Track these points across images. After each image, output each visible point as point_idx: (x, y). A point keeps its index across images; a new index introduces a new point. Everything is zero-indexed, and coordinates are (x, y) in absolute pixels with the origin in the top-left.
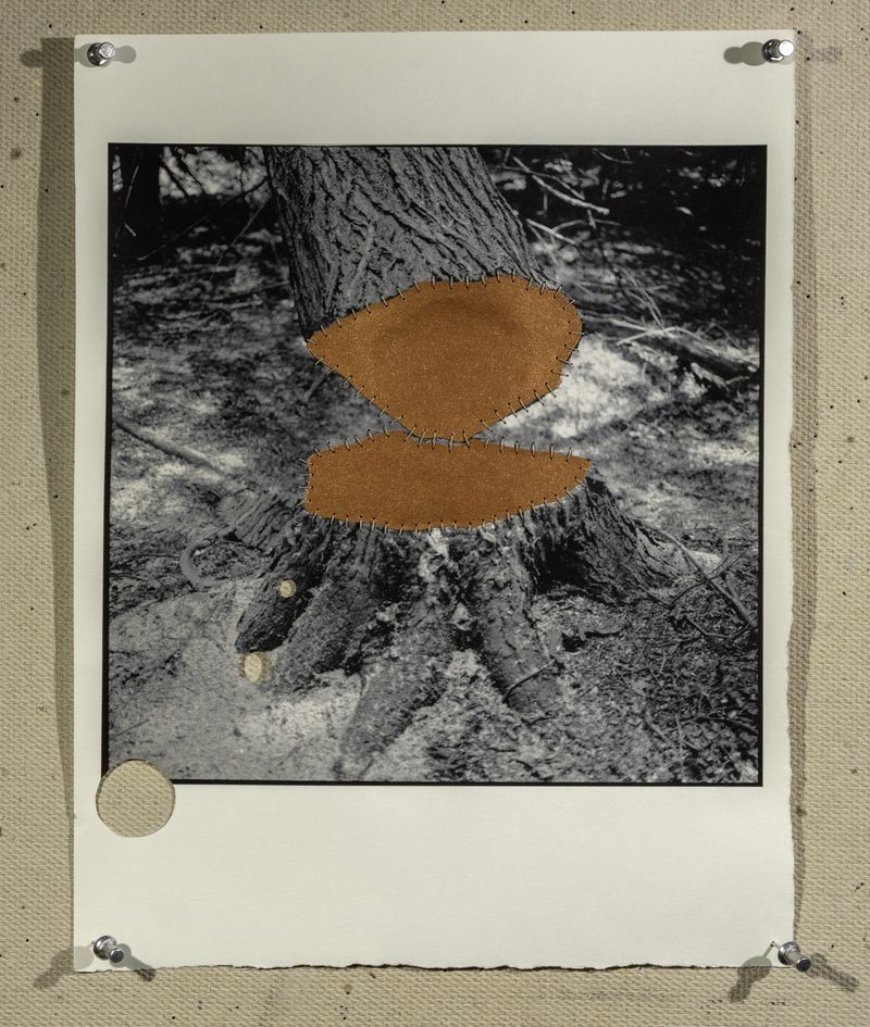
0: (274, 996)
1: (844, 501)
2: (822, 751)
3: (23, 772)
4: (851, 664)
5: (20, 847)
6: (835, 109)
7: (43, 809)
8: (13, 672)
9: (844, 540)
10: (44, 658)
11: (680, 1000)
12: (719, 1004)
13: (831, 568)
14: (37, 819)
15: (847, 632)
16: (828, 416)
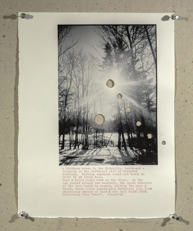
0: (61, 221)
1: (185, 114)
2: (180, 169)
3: (6, 172)
4: (186, 150)
5: (6, 188)
6: (183, 29)
7: (11, 180)
8: (4, 150)
9: (185, 123)
10: (11, 147)
11: (149, 223)
12: (158, 224)
13: (182, 129)
14: (9, 182)
15: (186, 143)
16: (181, 96)
